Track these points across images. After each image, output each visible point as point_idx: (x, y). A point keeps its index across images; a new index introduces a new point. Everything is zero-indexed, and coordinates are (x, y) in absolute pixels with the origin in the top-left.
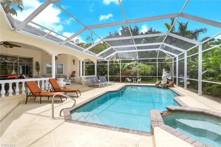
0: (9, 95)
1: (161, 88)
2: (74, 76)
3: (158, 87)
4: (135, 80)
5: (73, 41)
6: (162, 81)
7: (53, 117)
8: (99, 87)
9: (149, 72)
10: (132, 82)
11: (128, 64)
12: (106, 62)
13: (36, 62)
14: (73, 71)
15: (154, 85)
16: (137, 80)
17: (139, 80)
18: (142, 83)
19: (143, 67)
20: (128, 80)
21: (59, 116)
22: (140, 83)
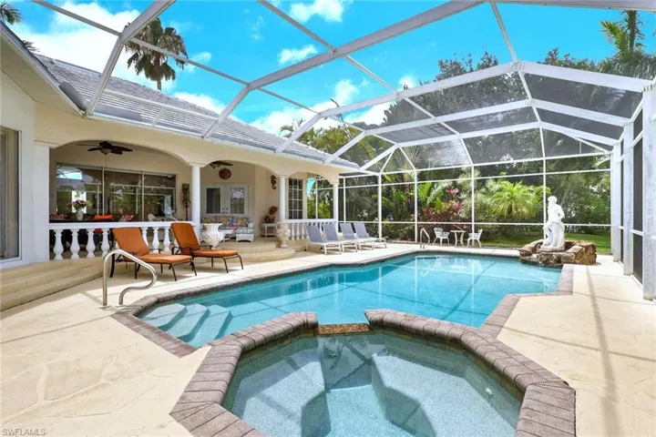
0: (88, 256)
1: (534, 264)
2: (271, 221)
3: (525, 262)
4: (459, 235)
5: (291, 127)
6: (545, 241)
7: (105, 304)
8: (323, 253)
9: (525, 210)
10: (451, 241)
11: (445, 183)
12: (375, 179)
13: (184, 185)
14: (271, 206)
15: (516, 253)
16: (466, 236)
17: (474, 236)
18: (483, 247)
19: (500, 190)
20: (439, 234)
21: (118, 305)
22: (478, 247)
